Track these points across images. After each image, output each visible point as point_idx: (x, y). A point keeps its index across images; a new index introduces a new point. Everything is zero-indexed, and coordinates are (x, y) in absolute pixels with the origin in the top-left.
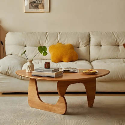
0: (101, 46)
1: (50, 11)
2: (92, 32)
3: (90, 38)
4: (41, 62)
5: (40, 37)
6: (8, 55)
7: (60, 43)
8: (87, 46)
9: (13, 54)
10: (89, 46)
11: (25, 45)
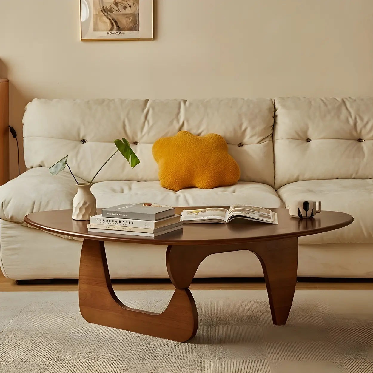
0: (309, 140)
1: (155, 37)
2: (283, 99)
3: (275, 117)
4: (130, 189)
5: (128, 114)
6: (32, 168)
7: (188, 132)
8: (268, 141)
9: (46, 165)
10: (273, 142)
11: (81, 137)
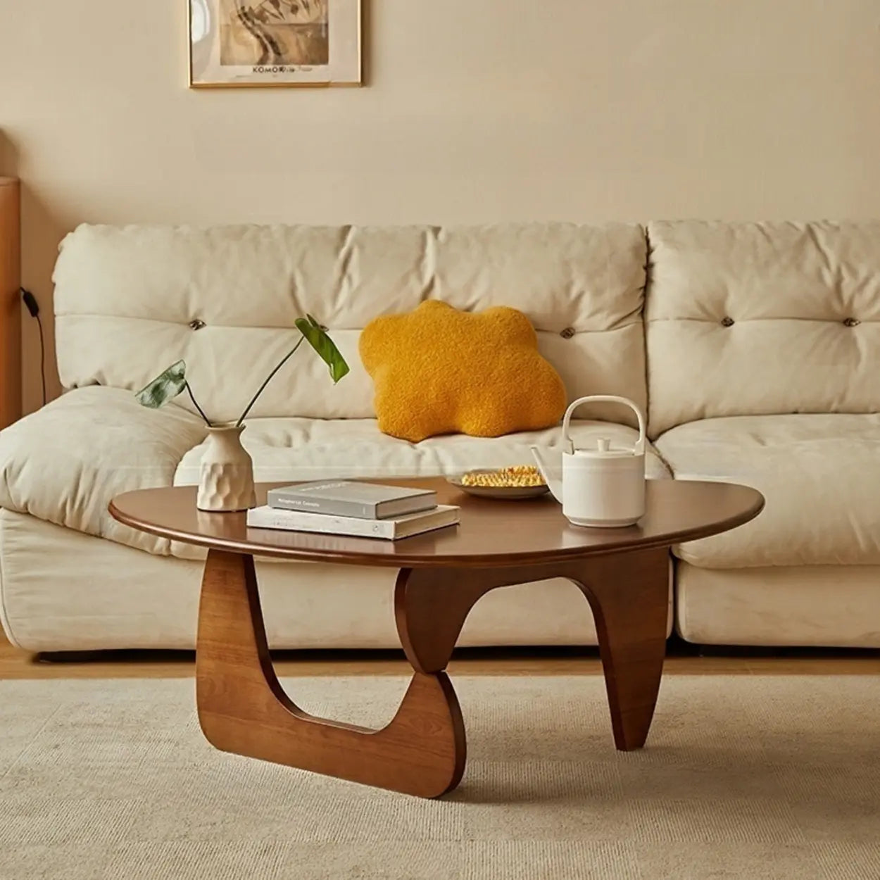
0: (728, 323)
1: (365, 80)
2: (667, 224)
3: (649, 267)
4: (307, 436)
5: (300, 264)
6: (76, 387)
7: (443, 304)
8: (632, 324)
9: (109, 382)
10: (645, 327)
11: (191, 315)
